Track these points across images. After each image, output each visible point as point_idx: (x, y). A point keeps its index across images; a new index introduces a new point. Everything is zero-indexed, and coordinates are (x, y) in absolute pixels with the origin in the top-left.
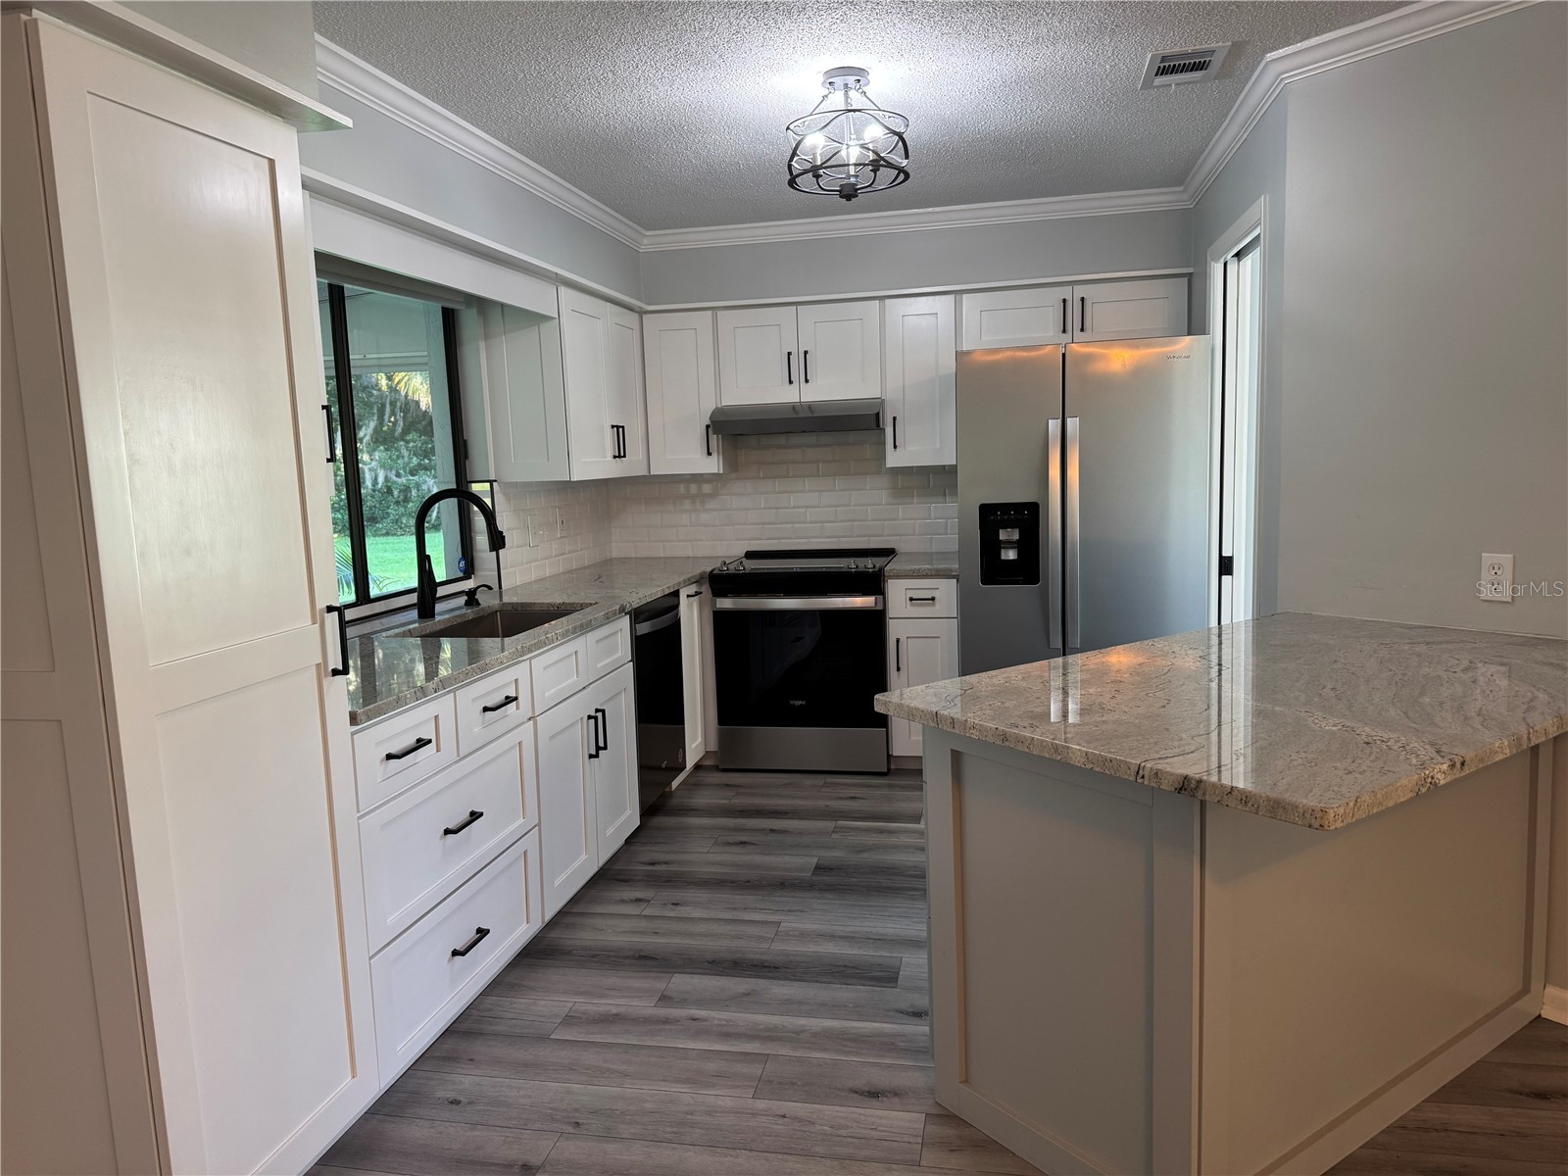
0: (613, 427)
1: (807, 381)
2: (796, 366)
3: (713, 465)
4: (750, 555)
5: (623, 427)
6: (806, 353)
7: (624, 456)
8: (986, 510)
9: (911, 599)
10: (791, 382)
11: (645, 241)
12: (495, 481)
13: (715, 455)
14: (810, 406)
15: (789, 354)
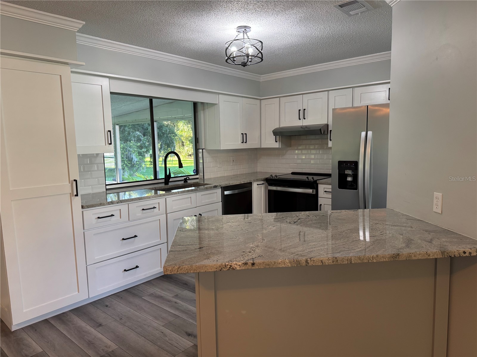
0: (242, 134)
1: (304, 119)
2: (302, 114)
3: (277, 145)
4: (293, 173)
5: (246, 134)
6: (304, 110)
7: (246, 142)
8: (340, 163)
9: (326, 191)
10: (300, 119)
11: (262, 78)
12: (204, 149)
13: (278, 142)
14: (306, 127)
15: (300, 110)
